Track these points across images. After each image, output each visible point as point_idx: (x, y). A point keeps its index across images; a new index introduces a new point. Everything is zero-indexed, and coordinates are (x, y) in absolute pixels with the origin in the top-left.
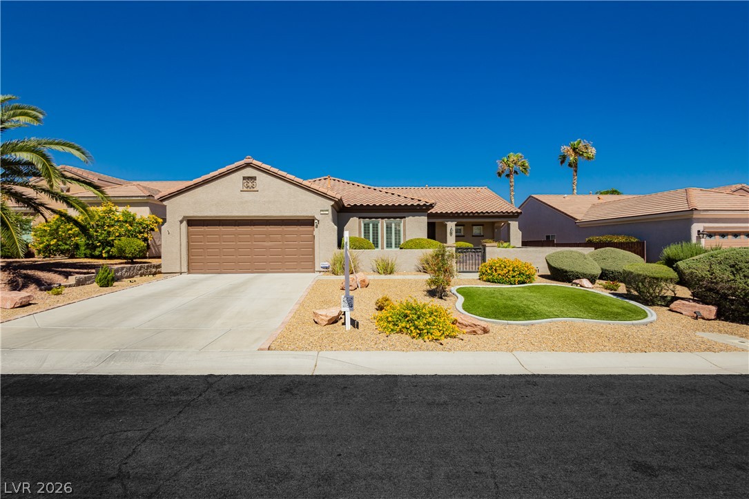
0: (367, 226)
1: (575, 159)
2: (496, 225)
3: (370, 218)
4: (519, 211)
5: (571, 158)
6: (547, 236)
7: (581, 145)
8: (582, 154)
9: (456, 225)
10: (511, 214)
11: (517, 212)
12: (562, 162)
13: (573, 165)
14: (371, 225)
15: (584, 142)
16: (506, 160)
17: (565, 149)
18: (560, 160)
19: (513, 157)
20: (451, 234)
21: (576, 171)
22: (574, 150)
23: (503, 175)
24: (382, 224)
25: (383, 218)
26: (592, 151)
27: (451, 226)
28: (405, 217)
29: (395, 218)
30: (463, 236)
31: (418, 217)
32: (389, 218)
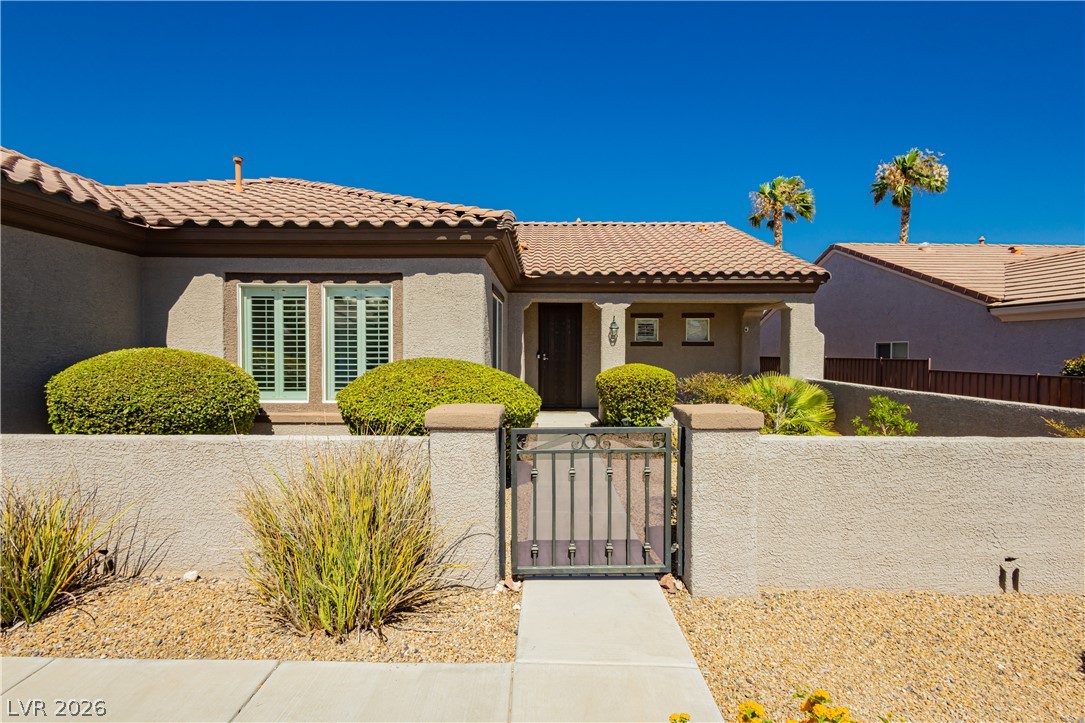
0: (261, 309)
1: (907, 188)
2: (747, 314)
3: (270, 278)
4: (820, 271)
5: (900, 189)
6: (880, 346)
7: (918, 161)
8: (919, 179)
9: (631, 315)
10: (795, 280)
11: (813, 274)
12: (878, 198)
13: (902, 202)
14: (279, 305)
15: (925, 153)
16: (767, 189)
17: (886, 169)
18: (874, 194)
19: (783, 185)
20: (613, 339)
21: (906, 214)
22: (904, 171)
23: (763, 223)
24: (320, 302)
25: (316, 278)
26: (941, 172)
27: (613, 313)
28: (399, 276)
29: (363, 278)
30: (659, 344)
31: (448, 276)
32: (340, 278)
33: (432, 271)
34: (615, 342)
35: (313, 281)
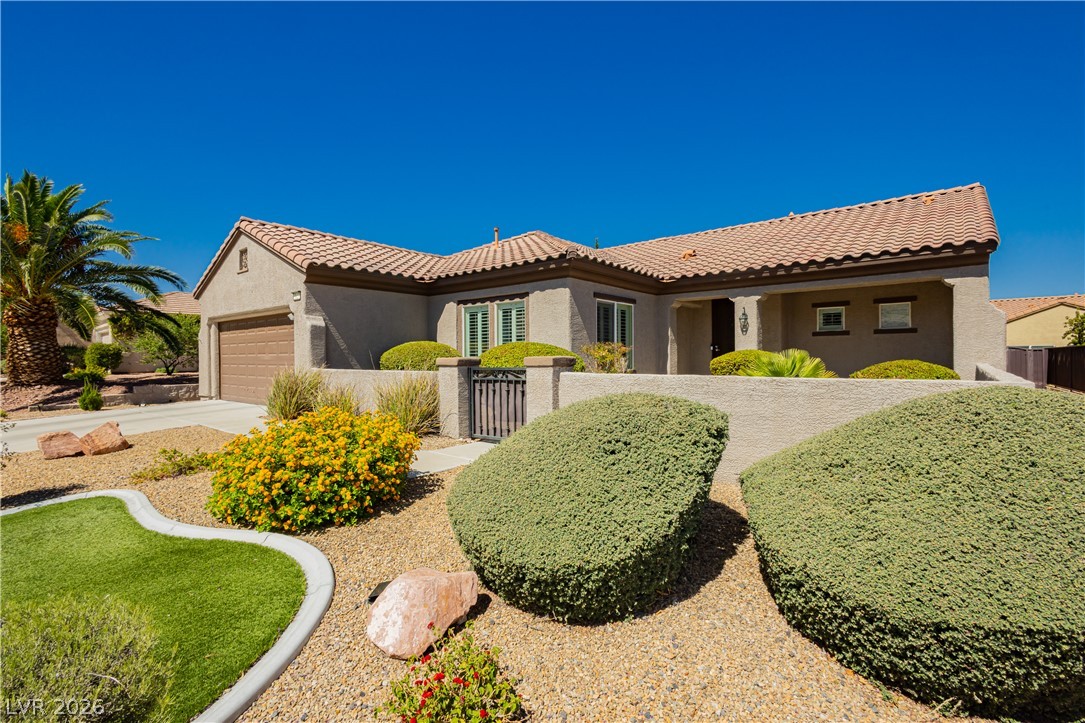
3: (473, 302)
4: (982, 239)
14: (479, 316)
20: (745, 329)
24: (495, 313)
27: (744, 305)
28: (527, 294)
29: (511, 298)
30: (846, 333)
31: (551, 290)
32: (502, 298)
33: (542, 290)
34: (746, 331)
35: (491, 302)
